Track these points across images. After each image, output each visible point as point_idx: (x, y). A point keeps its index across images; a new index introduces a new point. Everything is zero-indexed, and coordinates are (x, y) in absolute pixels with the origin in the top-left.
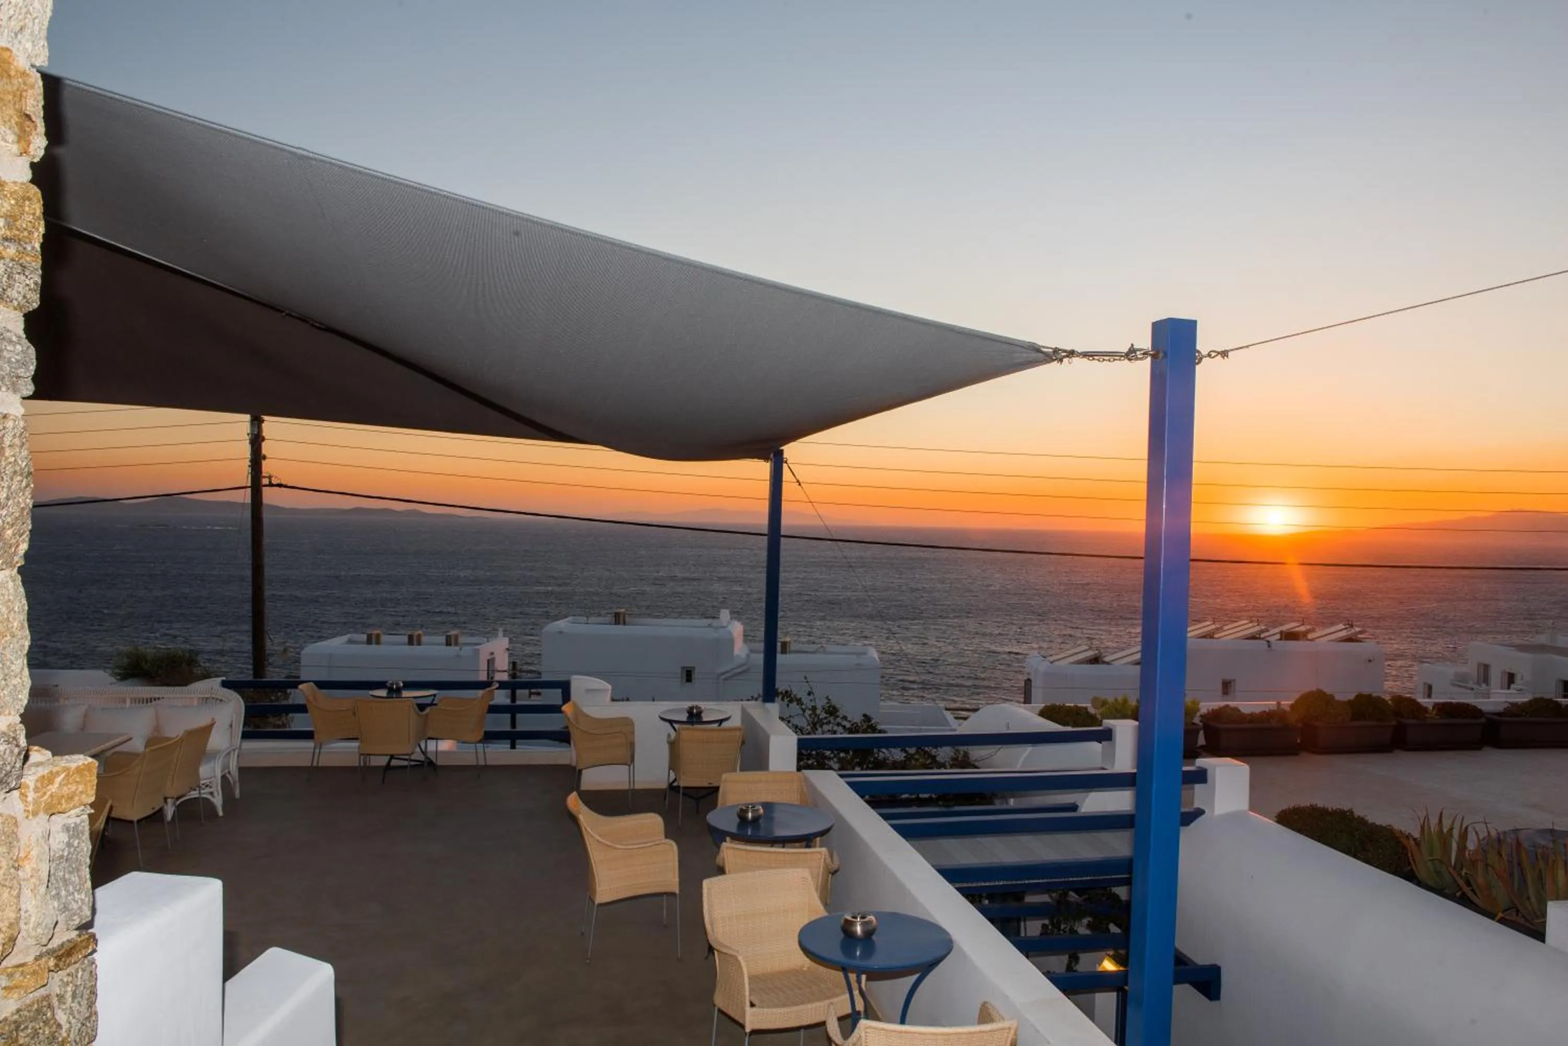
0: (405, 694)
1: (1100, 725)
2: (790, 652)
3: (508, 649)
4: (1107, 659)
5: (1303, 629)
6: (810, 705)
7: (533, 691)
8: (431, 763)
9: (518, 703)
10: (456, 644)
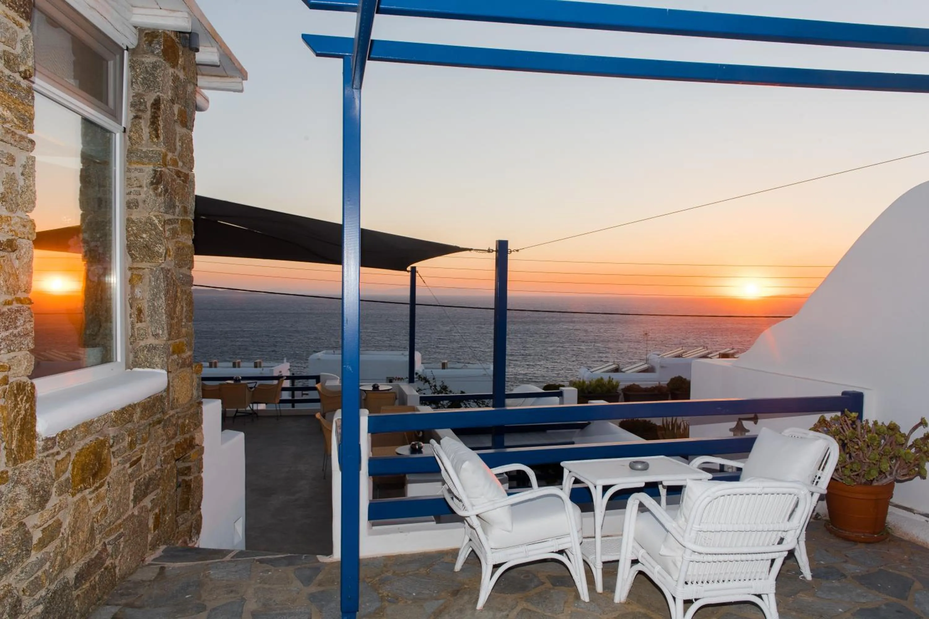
0: (242, 382)
1: (558, 389)
2: (447, 368)
3: (289, 369)
4: (623, 370)
5: (732, 352)
6: (434, 384)
7: (304, 392)
8: (255, 413)
9: (296, 398)
10: (260, 367)
